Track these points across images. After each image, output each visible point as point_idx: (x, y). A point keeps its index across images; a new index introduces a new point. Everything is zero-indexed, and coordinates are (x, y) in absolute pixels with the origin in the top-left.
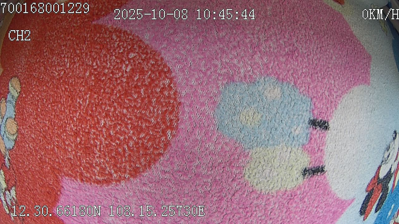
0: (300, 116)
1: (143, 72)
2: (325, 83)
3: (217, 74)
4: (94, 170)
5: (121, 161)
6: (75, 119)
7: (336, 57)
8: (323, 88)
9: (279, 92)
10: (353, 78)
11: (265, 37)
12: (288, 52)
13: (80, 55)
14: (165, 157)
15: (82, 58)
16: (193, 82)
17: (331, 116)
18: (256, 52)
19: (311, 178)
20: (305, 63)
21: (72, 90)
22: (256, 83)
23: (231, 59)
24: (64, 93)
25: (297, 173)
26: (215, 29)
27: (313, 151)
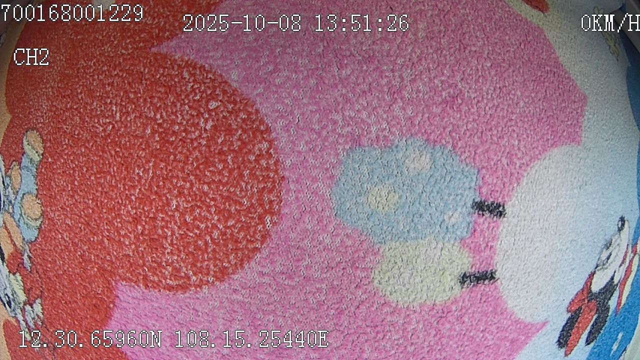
0: (460, 197)
1: (231, 131)
2: (503, 145)
3: (336, 134)
4: (164, 271)
5: (202, 258)
6: (133, 198)
7: (525, 103)
8: (498, 154)
9: (428, 160)
10: (551, 135)
11: (411, 75)
12: (446, 97)
13: (135, 100)
14: (263, 254)
15: (139, 105)
16: (302, 147)
17: (510, 196)
18: (396, 99)
19: (474, 288)
20: (473, 114)
21: (126, 155)
22: (393, 147)
23: (357, 111)
24: (115, 159)
25: (452, 279)
26: (335, 65)
27: (477, 248)
